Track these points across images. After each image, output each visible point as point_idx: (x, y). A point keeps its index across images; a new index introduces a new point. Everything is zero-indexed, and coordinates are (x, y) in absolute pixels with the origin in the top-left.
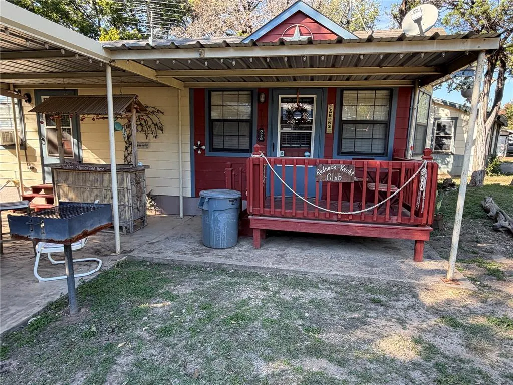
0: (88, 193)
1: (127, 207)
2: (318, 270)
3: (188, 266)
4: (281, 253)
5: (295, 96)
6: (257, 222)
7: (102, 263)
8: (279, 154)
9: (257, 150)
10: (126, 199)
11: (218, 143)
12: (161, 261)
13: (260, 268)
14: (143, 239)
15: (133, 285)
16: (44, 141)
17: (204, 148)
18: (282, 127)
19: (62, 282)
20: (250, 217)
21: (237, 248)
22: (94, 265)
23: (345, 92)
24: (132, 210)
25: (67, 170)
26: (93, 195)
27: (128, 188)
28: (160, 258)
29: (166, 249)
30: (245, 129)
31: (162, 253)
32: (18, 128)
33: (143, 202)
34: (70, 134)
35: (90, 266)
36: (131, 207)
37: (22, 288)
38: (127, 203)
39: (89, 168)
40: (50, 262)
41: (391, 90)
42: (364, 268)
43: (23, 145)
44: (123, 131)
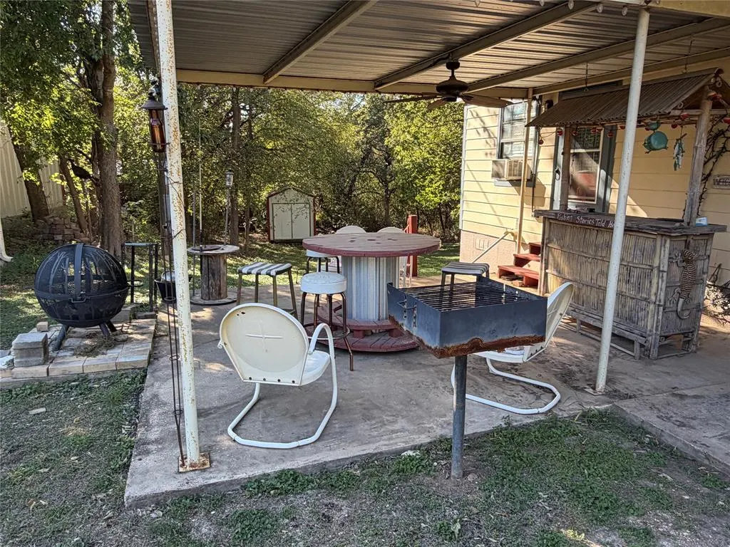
0: (589, 265)
1: (652, 306)
7: (559, 401)
10: (654, 290)
12: (678, 446)
14: (669, 379)
15: (582, 474)
16: (559, 174)
19: (482, 409)
22: (545, 397)
24: (661, 313)
25: (563, 221)
26: (597, 271)
27: (661, 269)
28: (681, 438)
29: (706, 422)
31: (693, 428)
32: (529, 155)
33: (696, 302)
34: (598, 163)
35: (538, 398)
36: (661, 308)
37: (431, 395)
38: (653, 298)
39: (595, 222)
40: (488, 369)
43: (532, 181)
44: (676, 152)
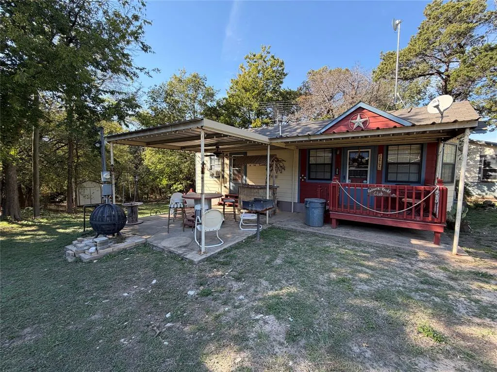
2: (368, 240)
3: (300, 232)
4: (347, 232)
5: (358, 150)
6: (334, 215)
8: (348, 181)
9: (335, 179)
11: (313, 176)
12: (286, 229)
13: (336, 236)
14: (276, 220)
16: (231, 175)
17: (305, 178)
18: (349, 167)
19: (249, 231)
20: (330, 212)
21: (323, 228)
23: (389, 147)
25: (244, 187)
29: (288, 224)
30: (328, 168)
31: (287, 226)
41: (422, 145)
42: (397, 243)
43: (223, 177)
